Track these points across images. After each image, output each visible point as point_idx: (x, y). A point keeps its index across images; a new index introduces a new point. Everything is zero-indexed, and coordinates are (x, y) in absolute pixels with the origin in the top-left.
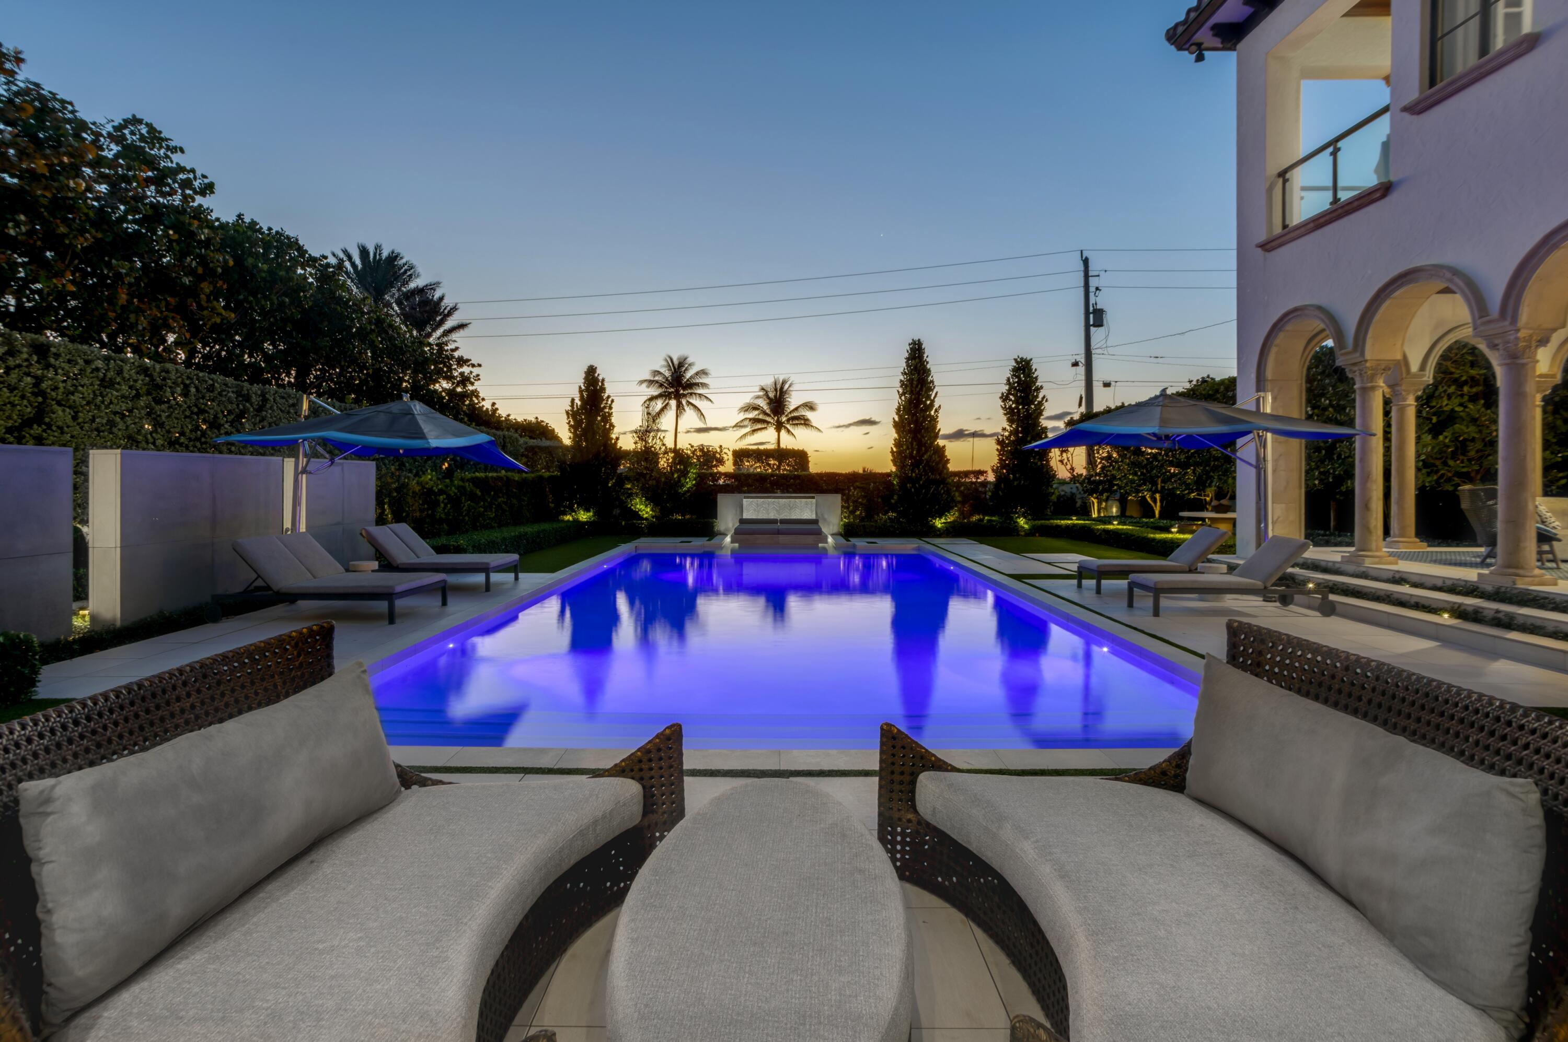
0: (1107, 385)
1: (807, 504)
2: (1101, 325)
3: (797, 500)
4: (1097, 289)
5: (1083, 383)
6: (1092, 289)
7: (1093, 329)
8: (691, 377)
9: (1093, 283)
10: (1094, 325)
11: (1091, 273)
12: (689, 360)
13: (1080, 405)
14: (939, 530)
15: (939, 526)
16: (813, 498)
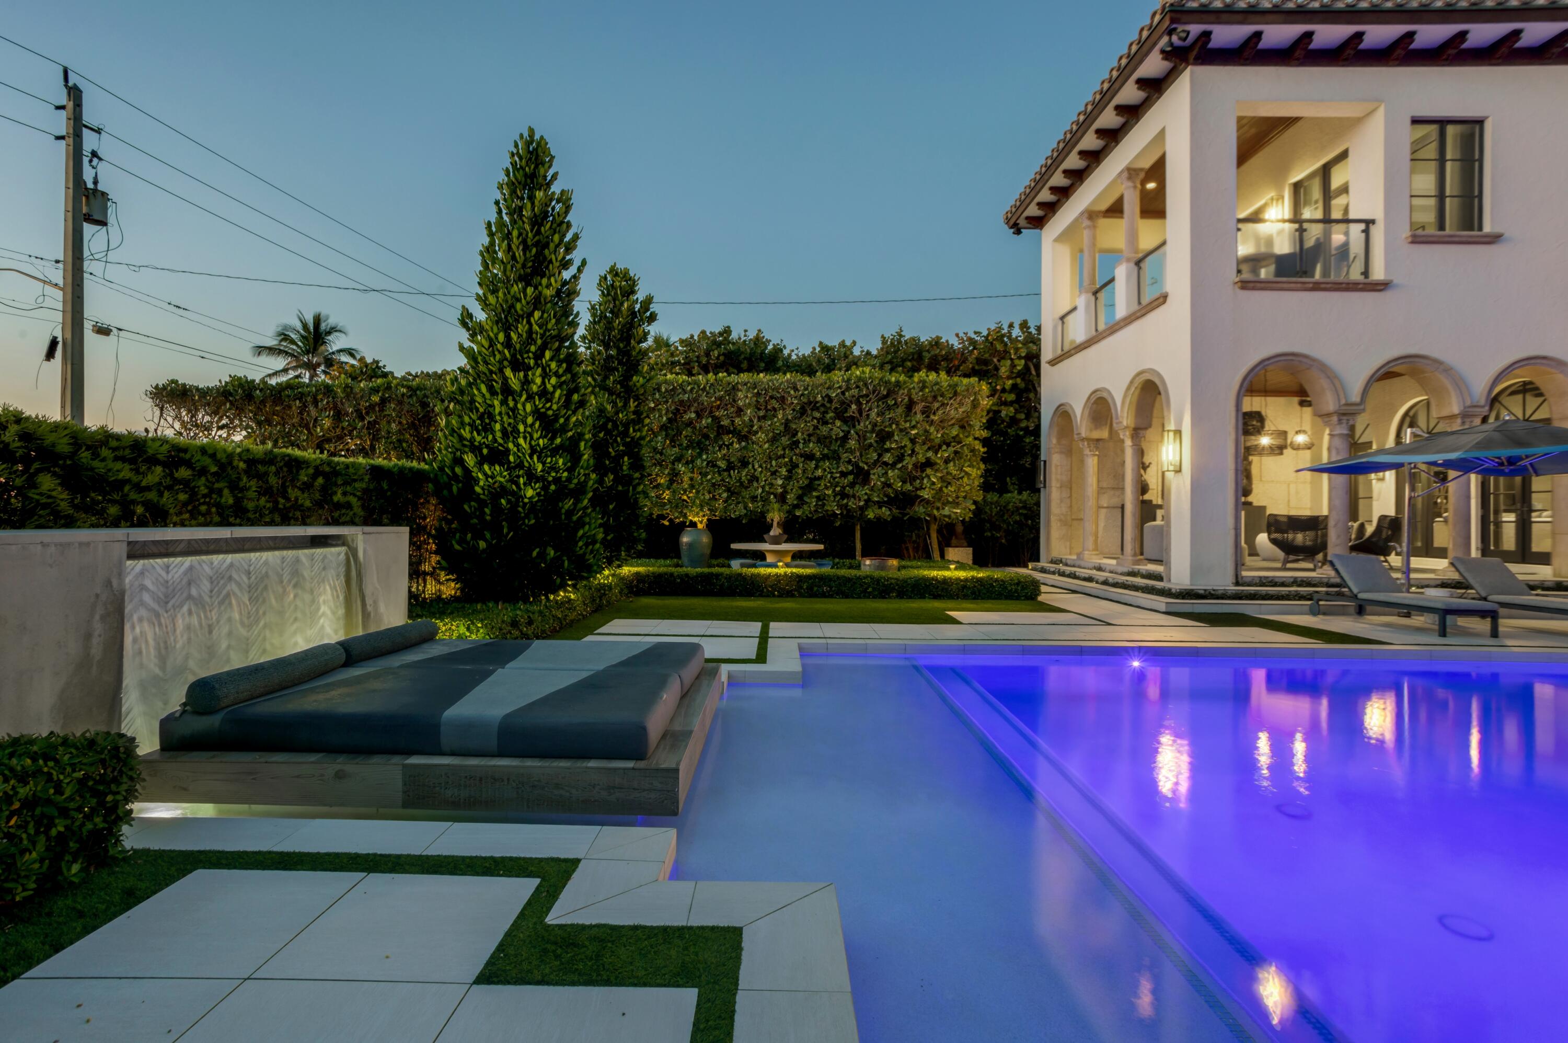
0: (103, 331)
2: (103, 224)
7: (87, 226)
10: (90, 219)
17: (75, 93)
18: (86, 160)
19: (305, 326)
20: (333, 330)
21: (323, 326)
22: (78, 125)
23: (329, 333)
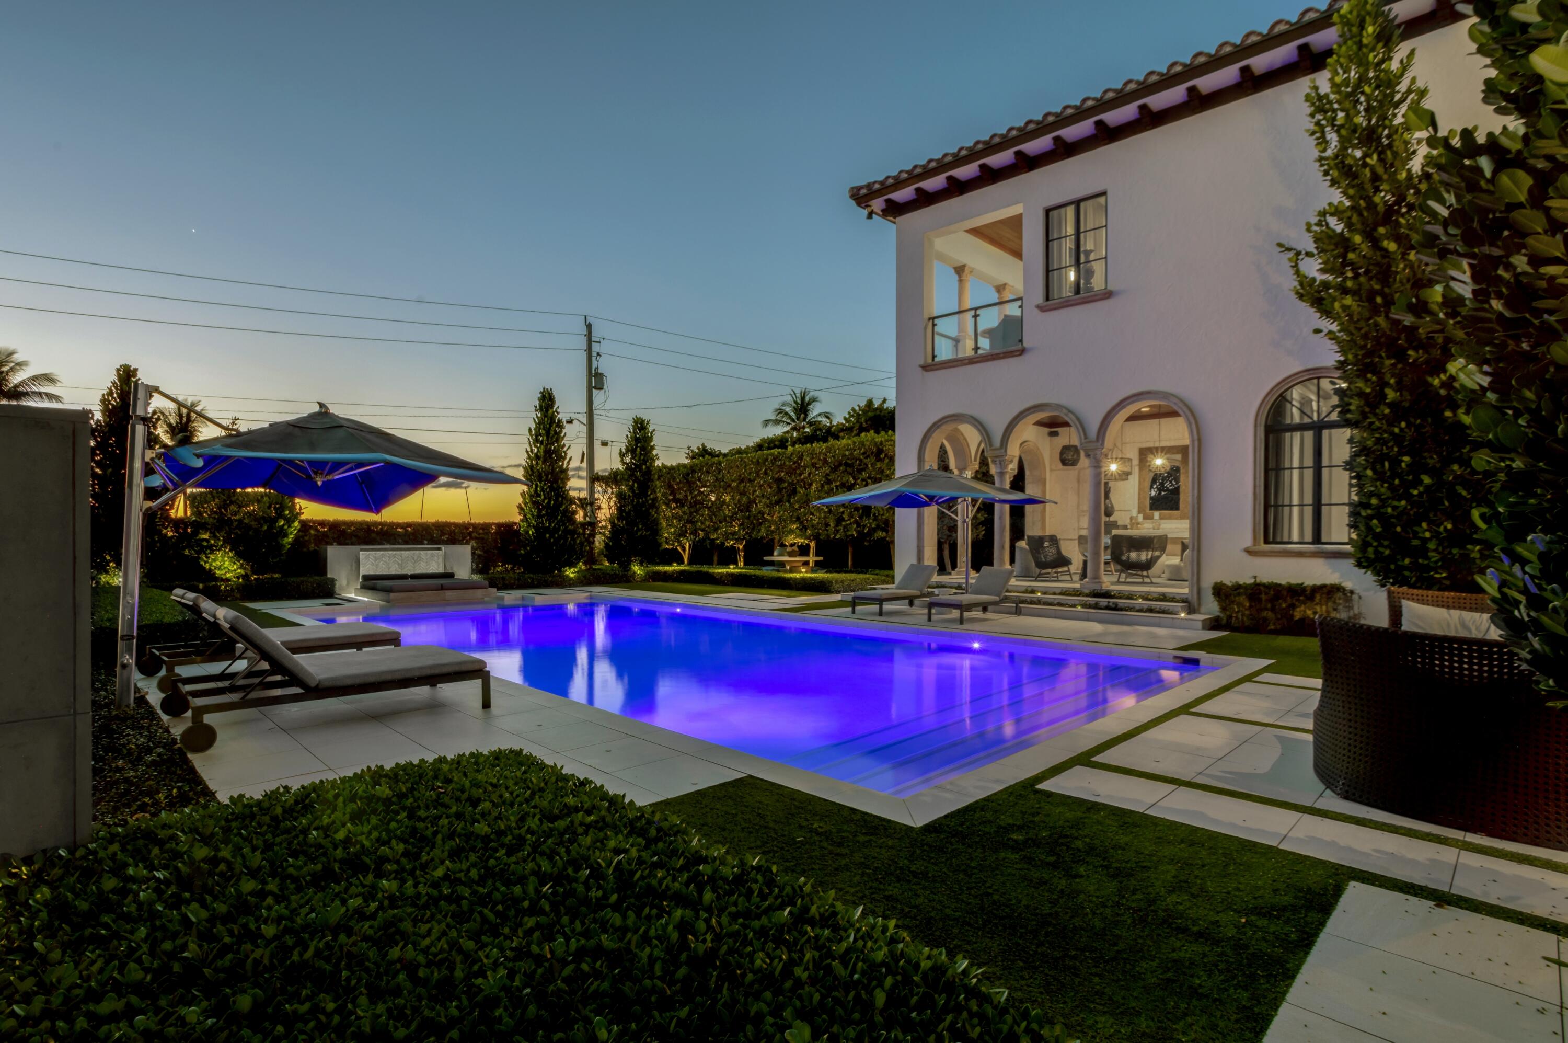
0: (605, 444)
1: (432, 556)
2: (601, 389)
3: (422, 552)
4: (598, 354)
5: (585, 441)
6: (594, 354)
7: (595, 392)
8: (23, 383)
9: (596, 348)
10: (596, 388)
11: (593, 339)
12: (17, 357)
13: (582, 461)
14: (571, 579)
15: (572, 575)
16: (439, 549)
17: (589, 327)
18: (594, 359)
19: (796, 402)
20: (814, 400)
21: (807, 399)
22: (590, 341)
23: (809, 404)
